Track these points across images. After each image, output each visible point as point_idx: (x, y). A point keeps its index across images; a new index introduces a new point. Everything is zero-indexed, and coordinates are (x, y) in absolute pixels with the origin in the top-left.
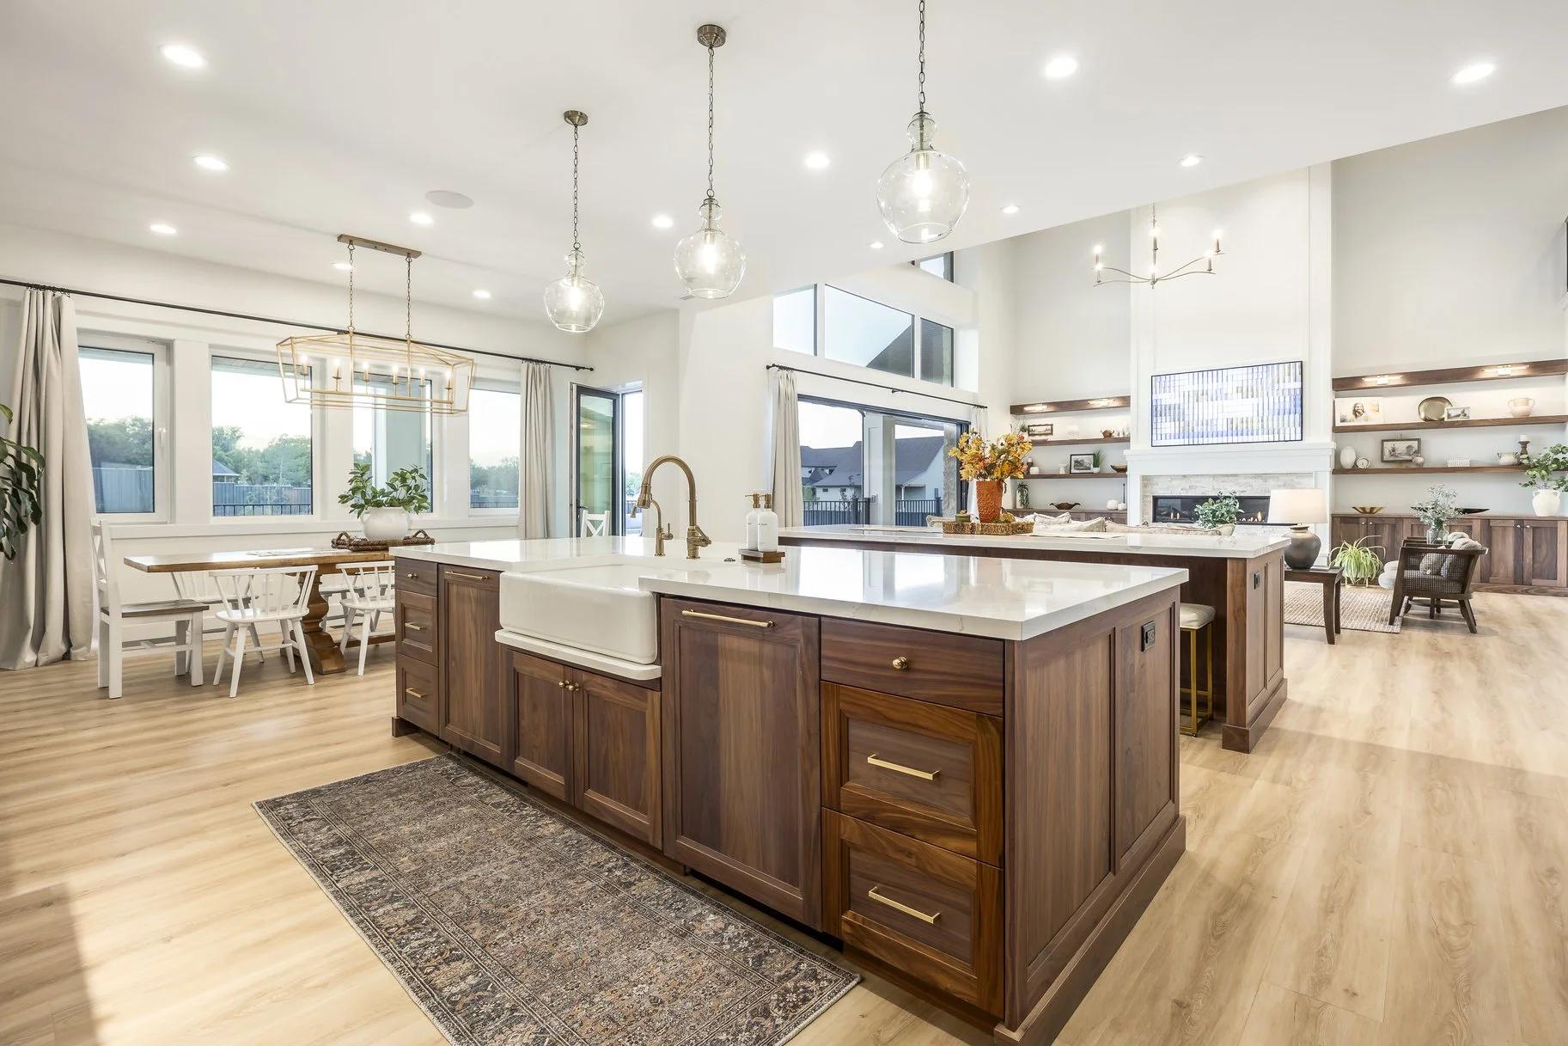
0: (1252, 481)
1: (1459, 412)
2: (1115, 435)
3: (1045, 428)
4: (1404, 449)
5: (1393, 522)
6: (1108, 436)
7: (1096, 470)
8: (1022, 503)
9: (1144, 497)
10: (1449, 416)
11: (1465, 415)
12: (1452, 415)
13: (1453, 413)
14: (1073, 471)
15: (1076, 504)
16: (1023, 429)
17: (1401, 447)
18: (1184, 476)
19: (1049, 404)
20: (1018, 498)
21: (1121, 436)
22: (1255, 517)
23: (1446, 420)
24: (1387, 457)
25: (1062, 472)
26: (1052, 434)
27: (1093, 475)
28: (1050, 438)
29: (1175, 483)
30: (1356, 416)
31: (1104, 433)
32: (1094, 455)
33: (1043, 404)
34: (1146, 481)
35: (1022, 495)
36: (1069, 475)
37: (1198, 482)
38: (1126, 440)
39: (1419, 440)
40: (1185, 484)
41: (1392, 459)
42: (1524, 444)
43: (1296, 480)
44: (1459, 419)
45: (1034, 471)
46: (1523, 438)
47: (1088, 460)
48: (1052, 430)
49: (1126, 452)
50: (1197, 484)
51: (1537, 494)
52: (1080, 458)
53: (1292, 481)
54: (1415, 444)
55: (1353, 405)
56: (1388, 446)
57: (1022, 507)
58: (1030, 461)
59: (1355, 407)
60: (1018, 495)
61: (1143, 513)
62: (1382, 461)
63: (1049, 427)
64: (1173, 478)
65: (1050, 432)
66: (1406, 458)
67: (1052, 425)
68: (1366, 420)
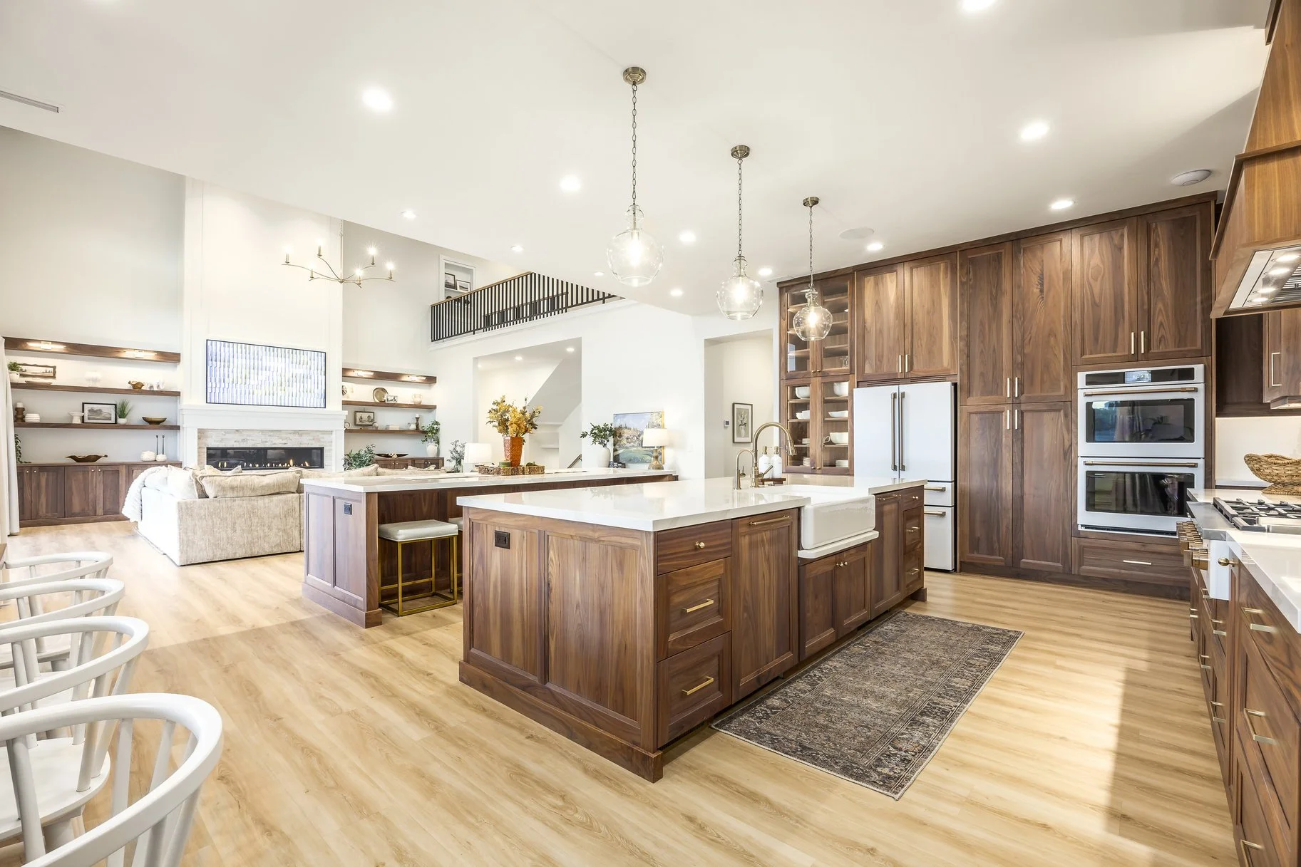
0: (291, 436)
1: (392, 398)
2: (152, 388)
3: (43, 369)
4: (367, 418)
6: (138, 387)
7: (119, 421)
9: (199, 448)
10: (387, 400)
13: (390, 399)
14: (89, 421)
16: (12, 368)
17: (365, 416)
18: (237, 431)
21: (155, 389)
23: (386, 402)
24: (358, 422)
25: (77, 421)
26: (54, 377)
27: (116, 426)
28: (54, 382)
29: (228, 436)
31: (133, 384)
32: (115, 405)
33: (56, 343)
34: (202, 433)
36: (84, 425)
37: (250, 436)
38: (171, 394)
39: (373, 413)
40: (238, 437)
41: (360, 423)
42: (417, 419)
43: (321, 436)
44: (392, 402)
45: (32, 418)
46: (417, 416)
47: (110, 411)
48: (55, 373)
50: (248, 438)
51: (427, 445)
52: (96, 407)
53: (318, 436)
54: (371, 415)
56: (359, 415)
62: (356, 425)
63: (51, 369)
64: (227, 431)
65: (52, 375)
66: (368, 423)
67: (54, 368)
68: (348, 397)
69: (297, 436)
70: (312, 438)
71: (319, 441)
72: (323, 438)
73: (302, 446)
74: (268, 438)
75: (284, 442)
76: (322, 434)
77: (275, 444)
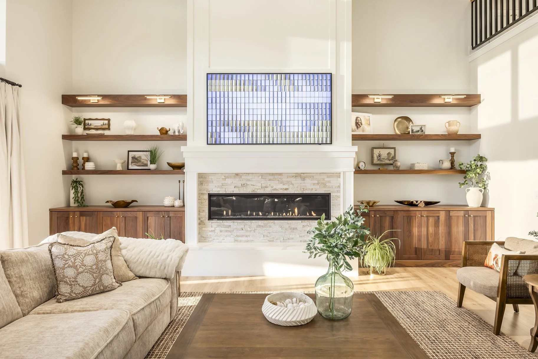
0: (293, 180)
1: (418, 129)
2: (171, 133)
3: (101, 122)
4: (386, 155)
5: (391, 214)
6: (164, 134)
7: (152, 167)
8: (76, 201)
9: (200, 194)
10: (412, 130)
11: (422, 131)
12: (414, 131)
13: (416, 129)
14: (131, 167)
15: (133, 201)
16: (78, 122)
17: (384, 153)
18: (237, 174)
19: (104, 97)
20: (72, 195)
21: (177, 134)
22: (293, 212)
23: (411, 133)
24: (376, 161)
25: (119, 168)
26: (109, 129)
27: (149, 171)
28: (107, 133)
29: (229, 181)
30: (357, 127)
31: (161, 130)
32: (151, 151)
33: (99, 96)
34: (202, 178)
35: (76, 192)
36: (127, 171)
37: (249, 180)
38: (182, 138)
39: (394, 148)
40: (237, 182)
41: (379, 162)
42: (452, 154)
43: (327, 179)
44: (418, 133)
45: (89, 166)
46: (452, 150)
47: (145, 157)
48: (109, 125)
49: (183, 148)
50: (248, 183)
51: (468, 190)
52: (137, 154)
53: (324, 179)
54: (392, 151)
55: (355, 119)
56: (376, 152)
57: (76, 205)
58: (85, 155)
59: (356, 120)
60: (72, 192)
61: (199, 211)
62: (373, 164)
63: (106, 122)
64: (227, 176)
65: (107, 127)
66: (387, 162)
67: (109, 120)
68: (363, 131)
69: (299, 181)
70: (316, 182)
71: (324, 185)
72: (329, 182)
73: (305, 192)
74: (269, 183)
75: (286, 187)
76: (328, 177)
77: (275, 189)
